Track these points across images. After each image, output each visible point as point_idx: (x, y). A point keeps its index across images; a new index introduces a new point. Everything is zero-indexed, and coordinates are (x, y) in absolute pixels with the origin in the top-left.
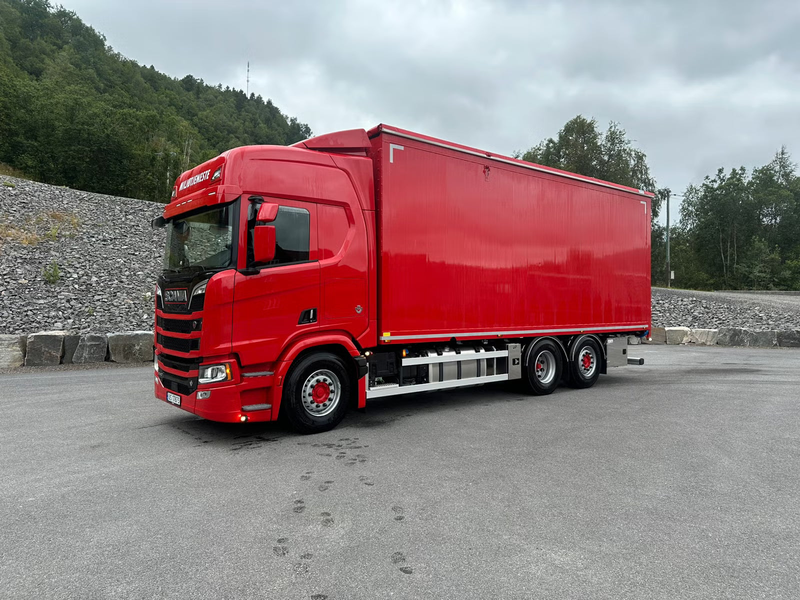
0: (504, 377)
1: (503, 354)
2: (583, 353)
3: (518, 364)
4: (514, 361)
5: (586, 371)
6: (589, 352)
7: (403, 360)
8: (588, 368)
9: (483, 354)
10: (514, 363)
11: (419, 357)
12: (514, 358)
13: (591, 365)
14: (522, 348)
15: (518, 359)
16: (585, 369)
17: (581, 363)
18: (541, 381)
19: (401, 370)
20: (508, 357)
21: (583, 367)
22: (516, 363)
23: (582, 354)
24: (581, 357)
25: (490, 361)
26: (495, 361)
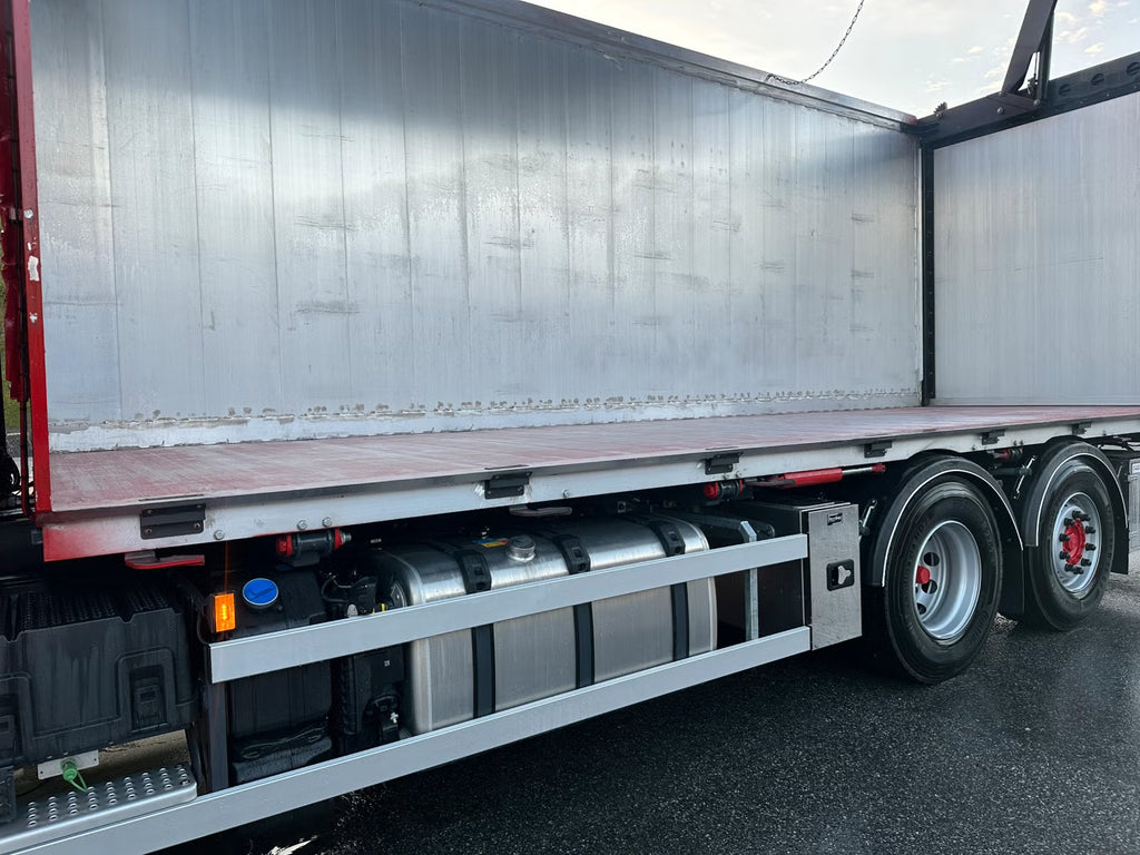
0: (791, 642)
1: (786, 549)
2: (1065, 512)
3: (849, 582)
4: (832, 573)
5: (1070, 573)
6: (1083, 512)
7: (215, 647)
8: (1078, 565)
9: (701, 561)
10: (833, 583)
11: (342, 615)
12: (833, 560)
13: (1085, 555)
14: (861, 516)
15: (849, 565)
16: (1068, 568)
17: (1057, 547)
18: (931, 630)
19: (216, 707)
20: (807, 561)
21: (1064, 562)
22: (841, 581)
23: (1063, 518)
24: (1058, 528)
25: (730, 587)
26: (754, 580)
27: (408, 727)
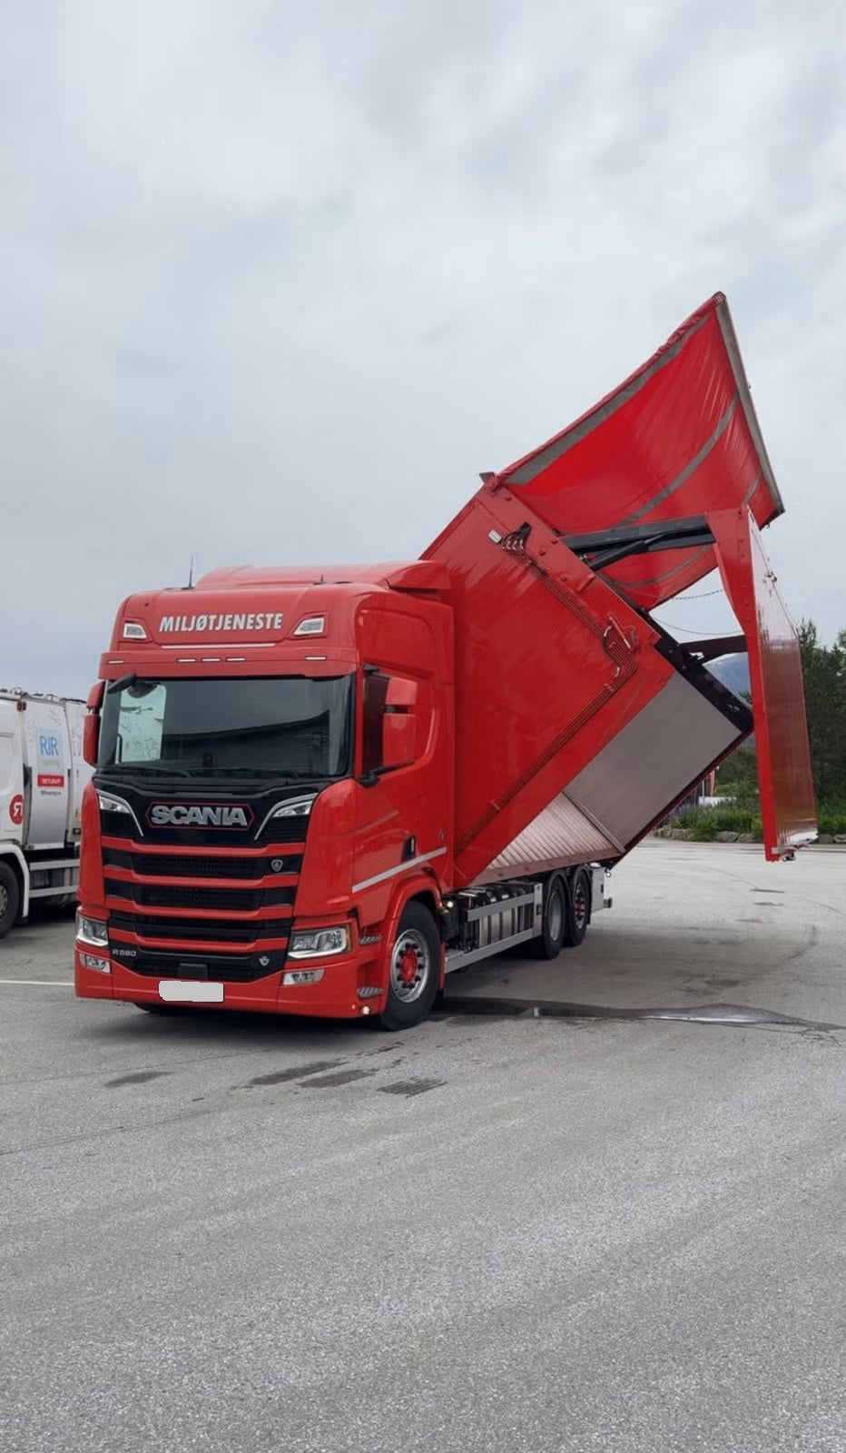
27: (475, 946)
